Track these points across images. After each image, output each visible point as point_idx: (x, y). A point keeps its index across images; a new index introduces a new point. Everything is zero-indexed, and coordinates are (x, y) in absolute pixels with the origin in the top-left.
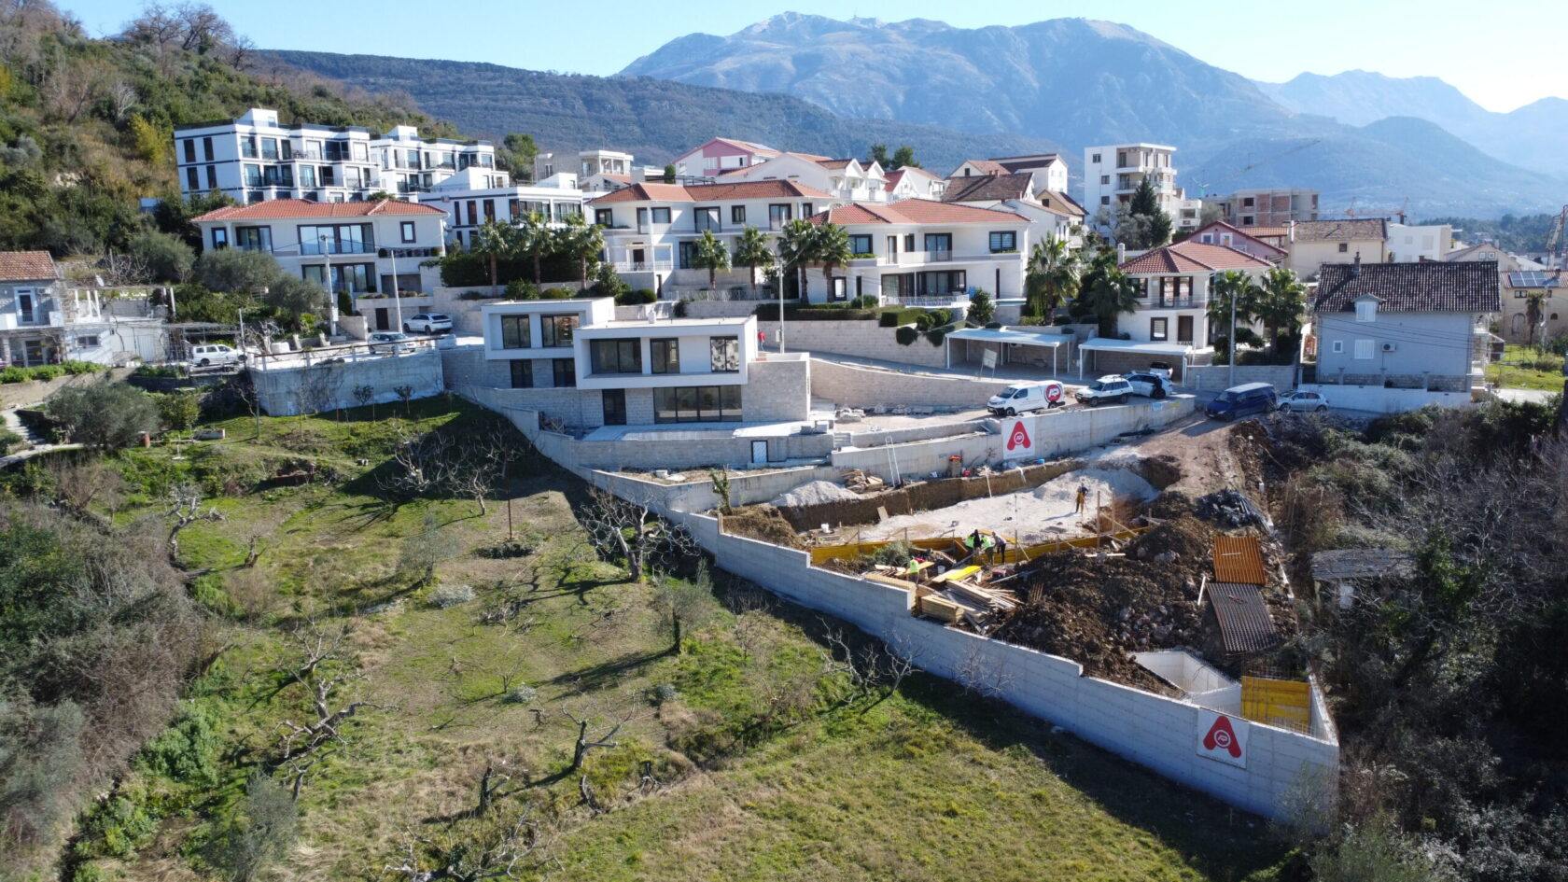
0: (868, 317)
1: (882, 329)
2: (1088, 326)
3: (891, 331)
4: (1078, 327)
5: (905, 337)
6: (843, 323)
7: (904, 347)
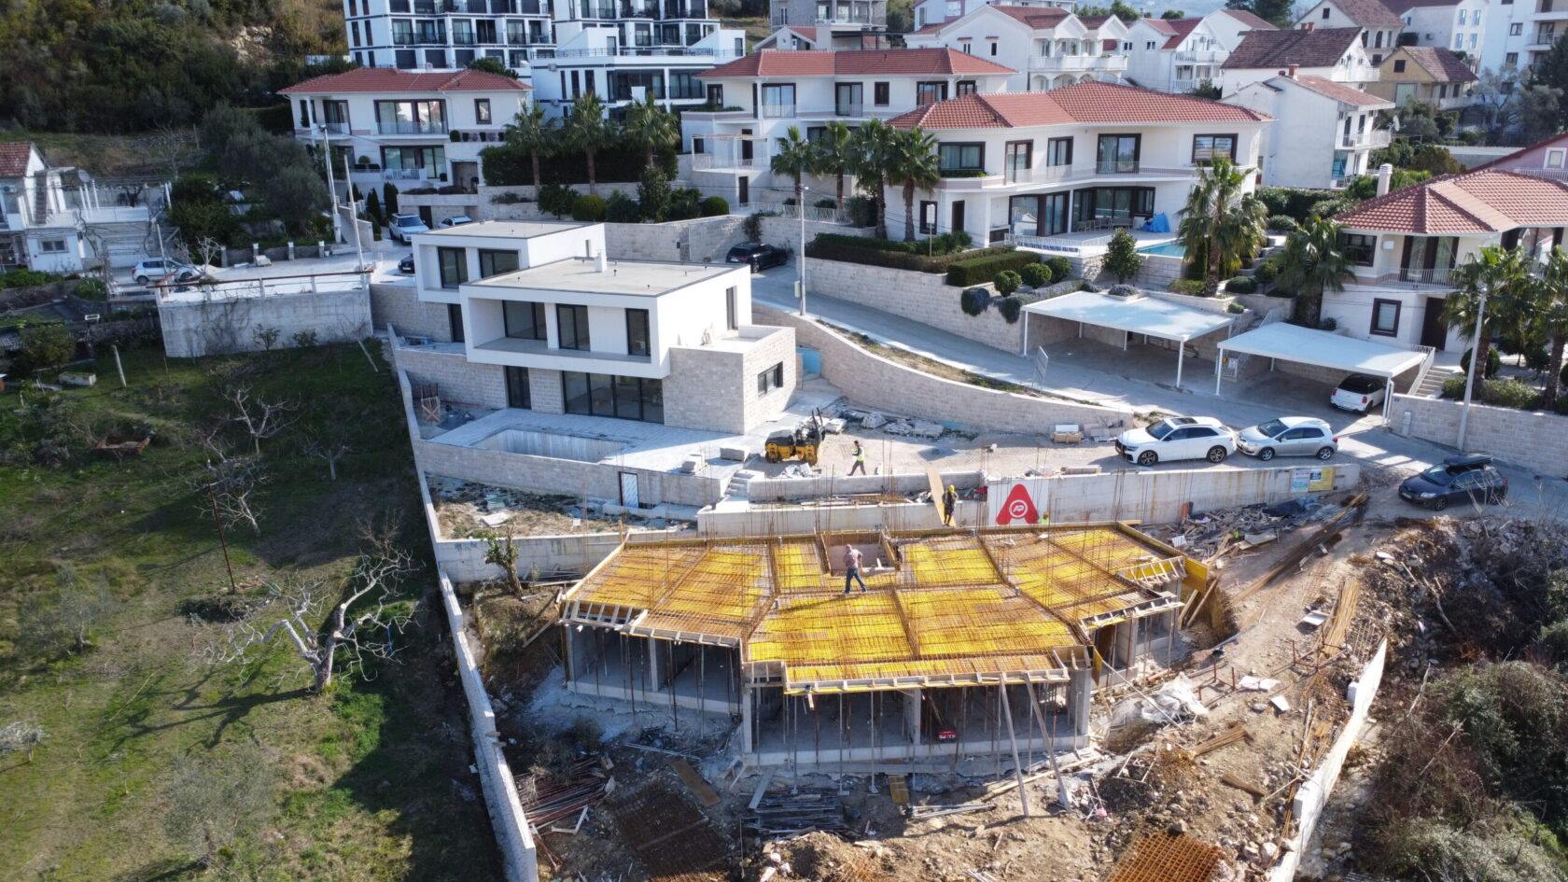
0: (933, 269)
1: (947, 288)
2: (1276, 301)
3: (957, 292)
4: (1259, 299)
5: (973, 305)
6: (902, 274)
7: (969, 317)
